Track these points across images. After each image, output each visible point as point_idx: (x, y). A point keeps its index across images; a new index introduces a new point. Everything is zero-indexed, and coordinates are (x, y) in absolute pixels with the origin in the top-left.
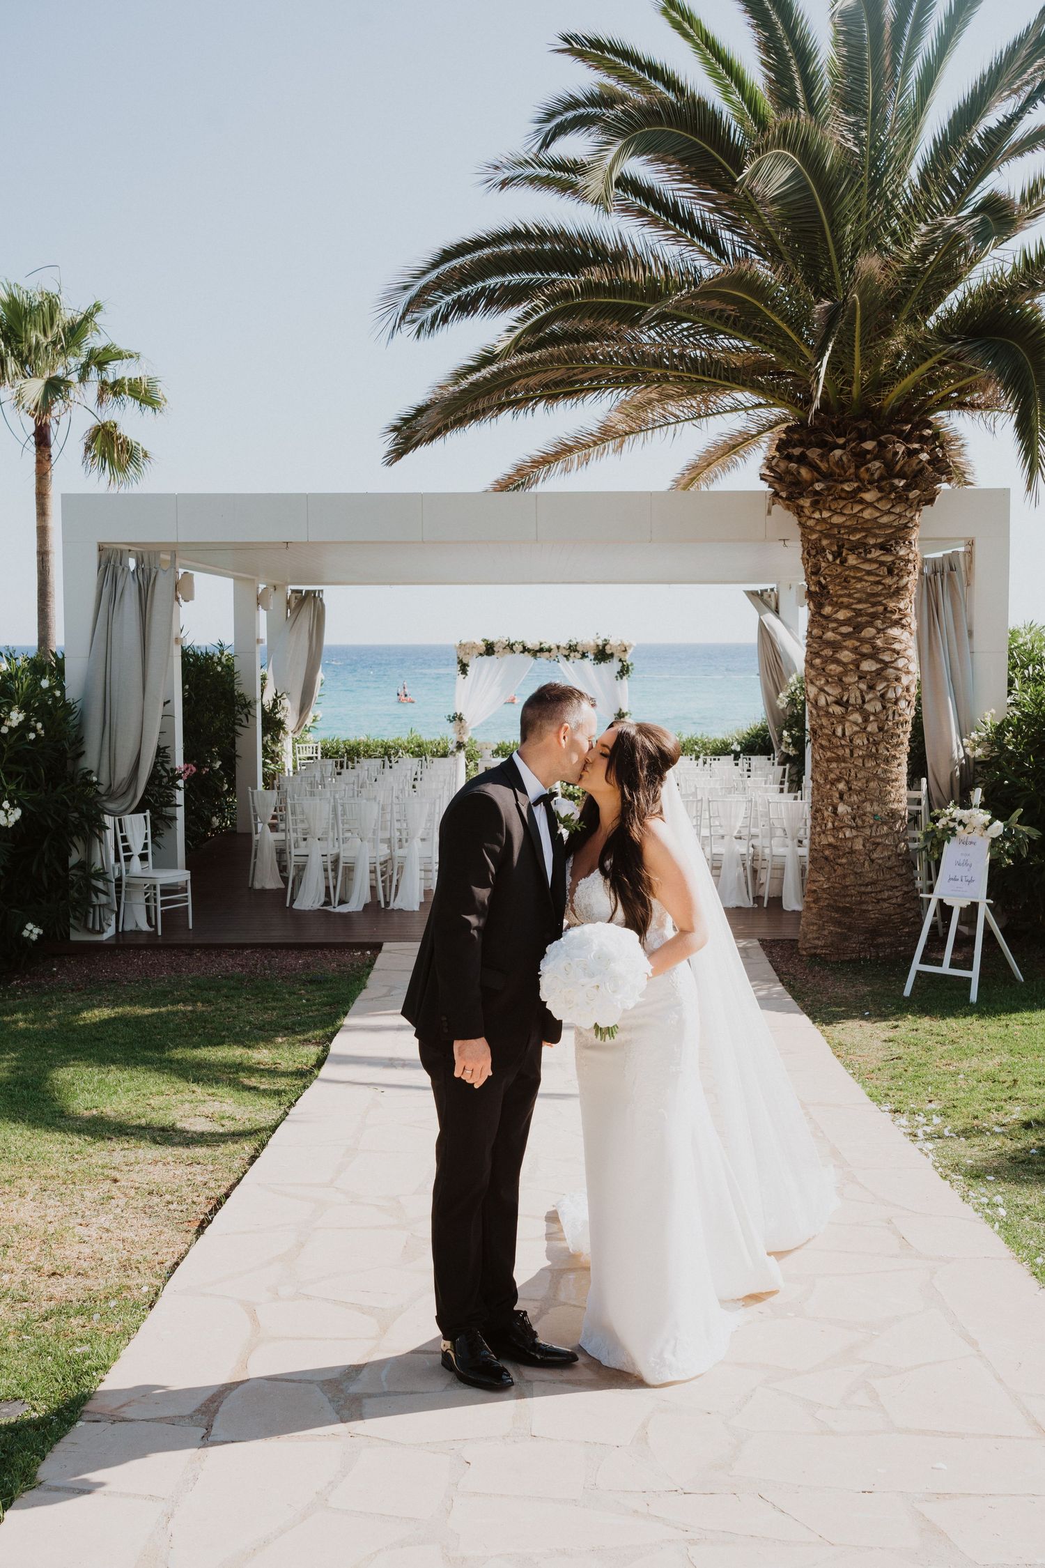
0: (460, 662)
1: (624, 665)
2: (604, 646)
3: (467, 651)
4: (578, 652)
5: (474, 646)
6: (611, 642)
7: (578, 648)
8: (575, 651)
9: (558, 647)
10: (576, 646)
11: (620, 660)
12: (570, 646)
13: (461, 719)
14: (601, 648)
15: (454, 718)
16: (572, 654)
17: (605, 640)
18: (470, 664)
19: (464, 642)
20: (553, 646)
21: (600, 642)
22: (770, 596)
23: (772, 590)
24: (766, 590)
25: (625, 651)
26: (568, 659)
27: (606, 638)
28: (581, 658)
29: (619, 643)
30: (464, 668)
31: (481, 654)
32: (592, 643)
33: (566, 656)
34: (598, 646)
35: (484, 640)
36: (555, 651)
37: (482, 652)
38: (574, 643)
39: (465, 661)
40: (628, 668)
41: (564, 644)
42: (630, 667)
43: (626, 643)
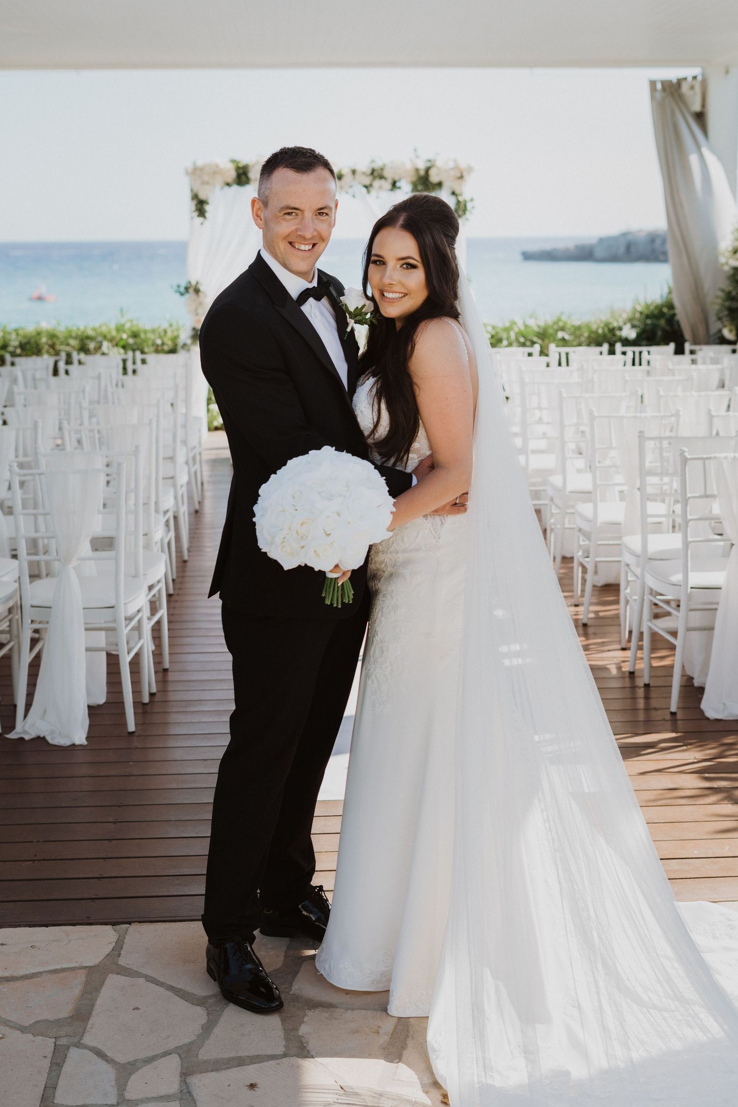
0: (195, 197)
1: (458, 202)
2: (427, 170)
3: (206, 178)
4: (385, 179)
5: (216, 171)
6: (439, 163)
7: (386, 173)
8: (382, 177)
9: (354, 172)
10: (382, 169)
11: (453, 193)
12: (373, 171)
13: (197, 291)
14: (422, 173)
15: (187, 289)
16: (377, 183)
17: (429, 161)
18: (210, 201)
19: (200, 163)
20: (346, 171)
21: (422, 166)
22: (692, 88)
23: (695, 78)
24: (685, 79)
25: (461, 177)
26: (369, 192)
27: (431, 157)
28: (392, 190)
29: (451, 165)
30: (201, 206)
31: (228, 184)
32: (409, 166)
33: (366, 187)
34: (417, 170)
35: (233, 161)
36: (348, 178)
37: (230, 180)
38: (378, 165)
39: (202, 196)
40: (465, 206)
41: (363, 166)
42: (469, 206)
43: (463, 164)
